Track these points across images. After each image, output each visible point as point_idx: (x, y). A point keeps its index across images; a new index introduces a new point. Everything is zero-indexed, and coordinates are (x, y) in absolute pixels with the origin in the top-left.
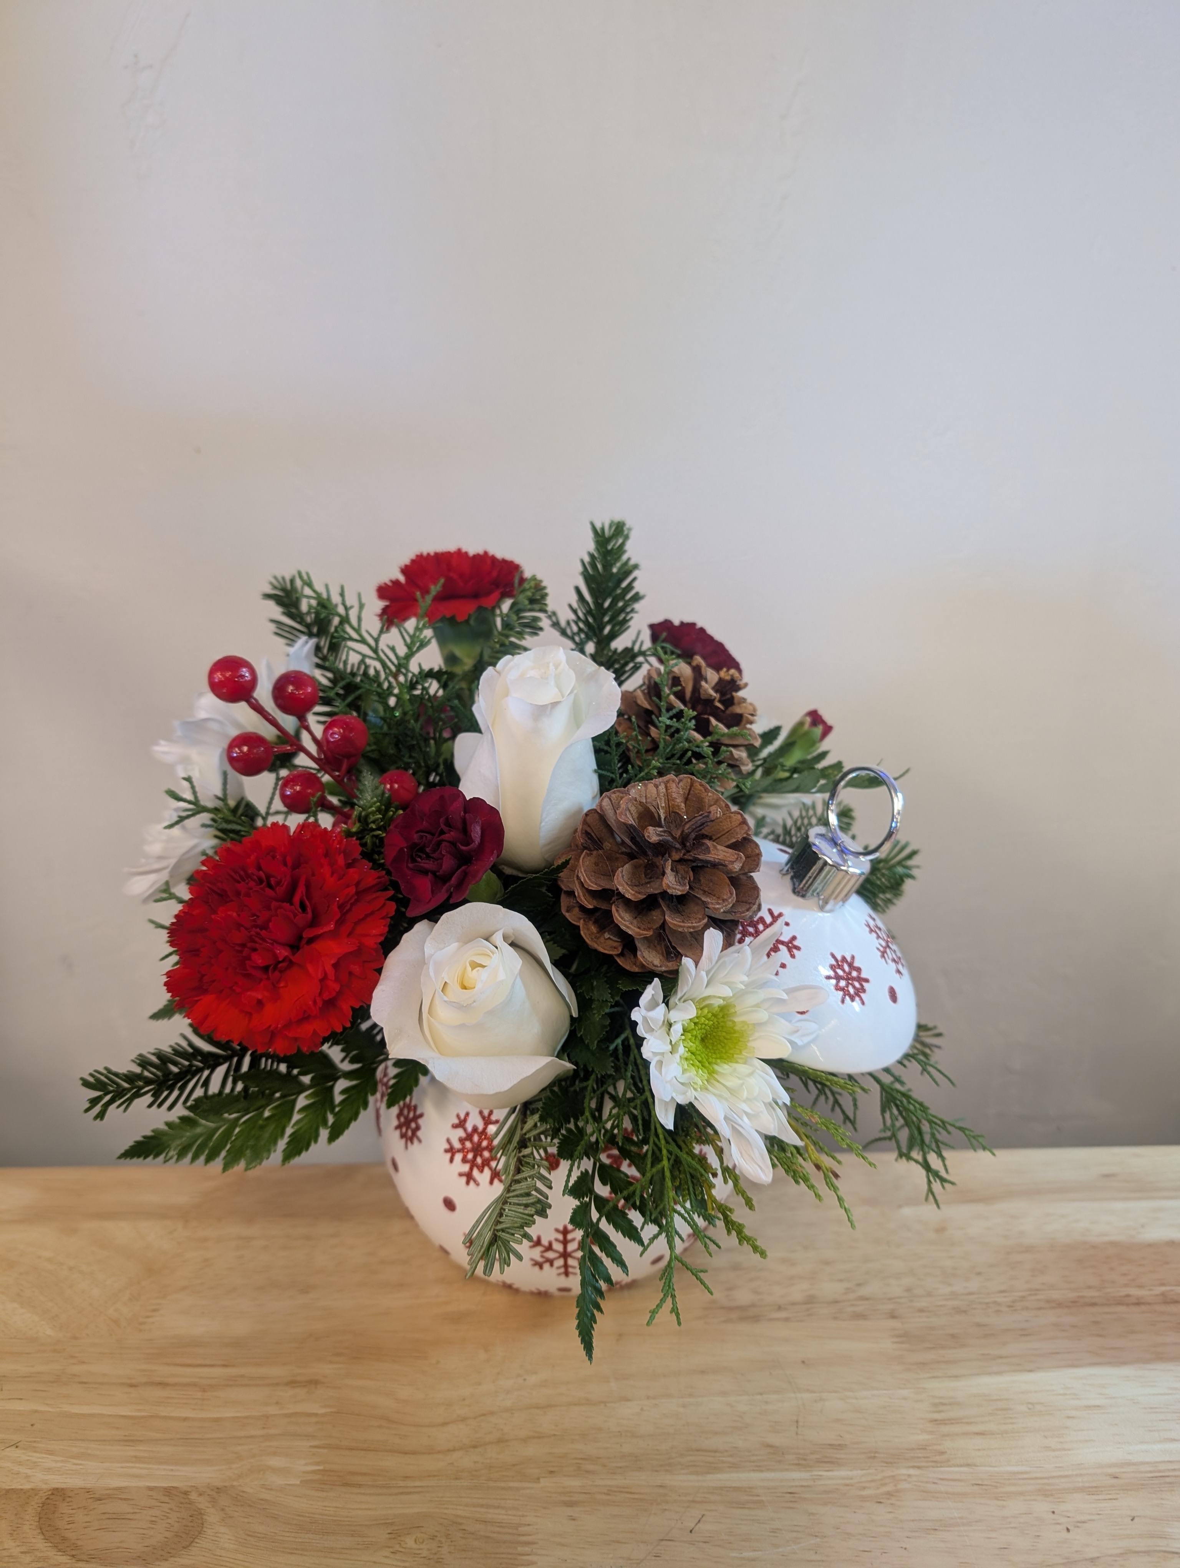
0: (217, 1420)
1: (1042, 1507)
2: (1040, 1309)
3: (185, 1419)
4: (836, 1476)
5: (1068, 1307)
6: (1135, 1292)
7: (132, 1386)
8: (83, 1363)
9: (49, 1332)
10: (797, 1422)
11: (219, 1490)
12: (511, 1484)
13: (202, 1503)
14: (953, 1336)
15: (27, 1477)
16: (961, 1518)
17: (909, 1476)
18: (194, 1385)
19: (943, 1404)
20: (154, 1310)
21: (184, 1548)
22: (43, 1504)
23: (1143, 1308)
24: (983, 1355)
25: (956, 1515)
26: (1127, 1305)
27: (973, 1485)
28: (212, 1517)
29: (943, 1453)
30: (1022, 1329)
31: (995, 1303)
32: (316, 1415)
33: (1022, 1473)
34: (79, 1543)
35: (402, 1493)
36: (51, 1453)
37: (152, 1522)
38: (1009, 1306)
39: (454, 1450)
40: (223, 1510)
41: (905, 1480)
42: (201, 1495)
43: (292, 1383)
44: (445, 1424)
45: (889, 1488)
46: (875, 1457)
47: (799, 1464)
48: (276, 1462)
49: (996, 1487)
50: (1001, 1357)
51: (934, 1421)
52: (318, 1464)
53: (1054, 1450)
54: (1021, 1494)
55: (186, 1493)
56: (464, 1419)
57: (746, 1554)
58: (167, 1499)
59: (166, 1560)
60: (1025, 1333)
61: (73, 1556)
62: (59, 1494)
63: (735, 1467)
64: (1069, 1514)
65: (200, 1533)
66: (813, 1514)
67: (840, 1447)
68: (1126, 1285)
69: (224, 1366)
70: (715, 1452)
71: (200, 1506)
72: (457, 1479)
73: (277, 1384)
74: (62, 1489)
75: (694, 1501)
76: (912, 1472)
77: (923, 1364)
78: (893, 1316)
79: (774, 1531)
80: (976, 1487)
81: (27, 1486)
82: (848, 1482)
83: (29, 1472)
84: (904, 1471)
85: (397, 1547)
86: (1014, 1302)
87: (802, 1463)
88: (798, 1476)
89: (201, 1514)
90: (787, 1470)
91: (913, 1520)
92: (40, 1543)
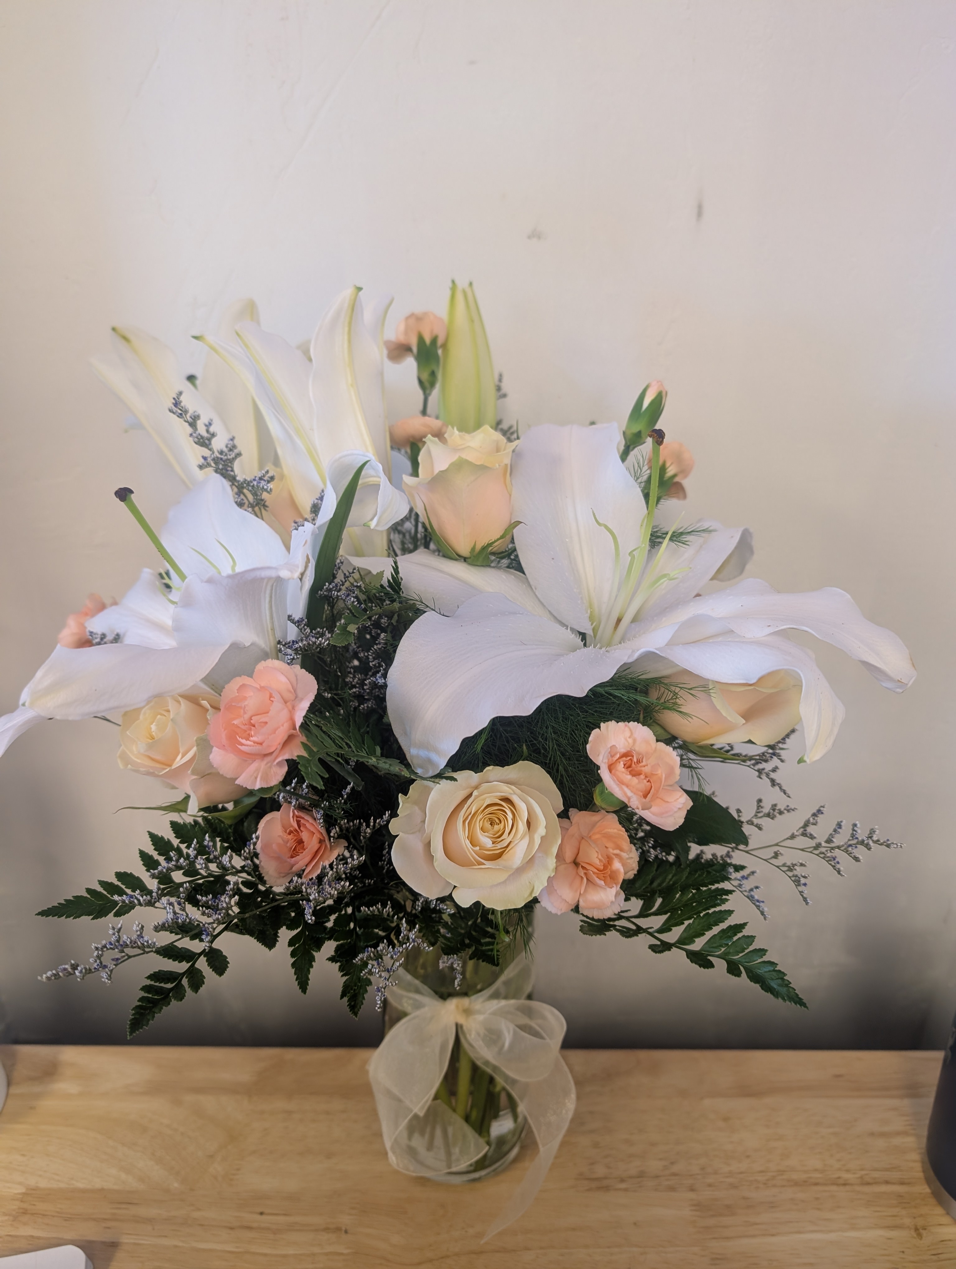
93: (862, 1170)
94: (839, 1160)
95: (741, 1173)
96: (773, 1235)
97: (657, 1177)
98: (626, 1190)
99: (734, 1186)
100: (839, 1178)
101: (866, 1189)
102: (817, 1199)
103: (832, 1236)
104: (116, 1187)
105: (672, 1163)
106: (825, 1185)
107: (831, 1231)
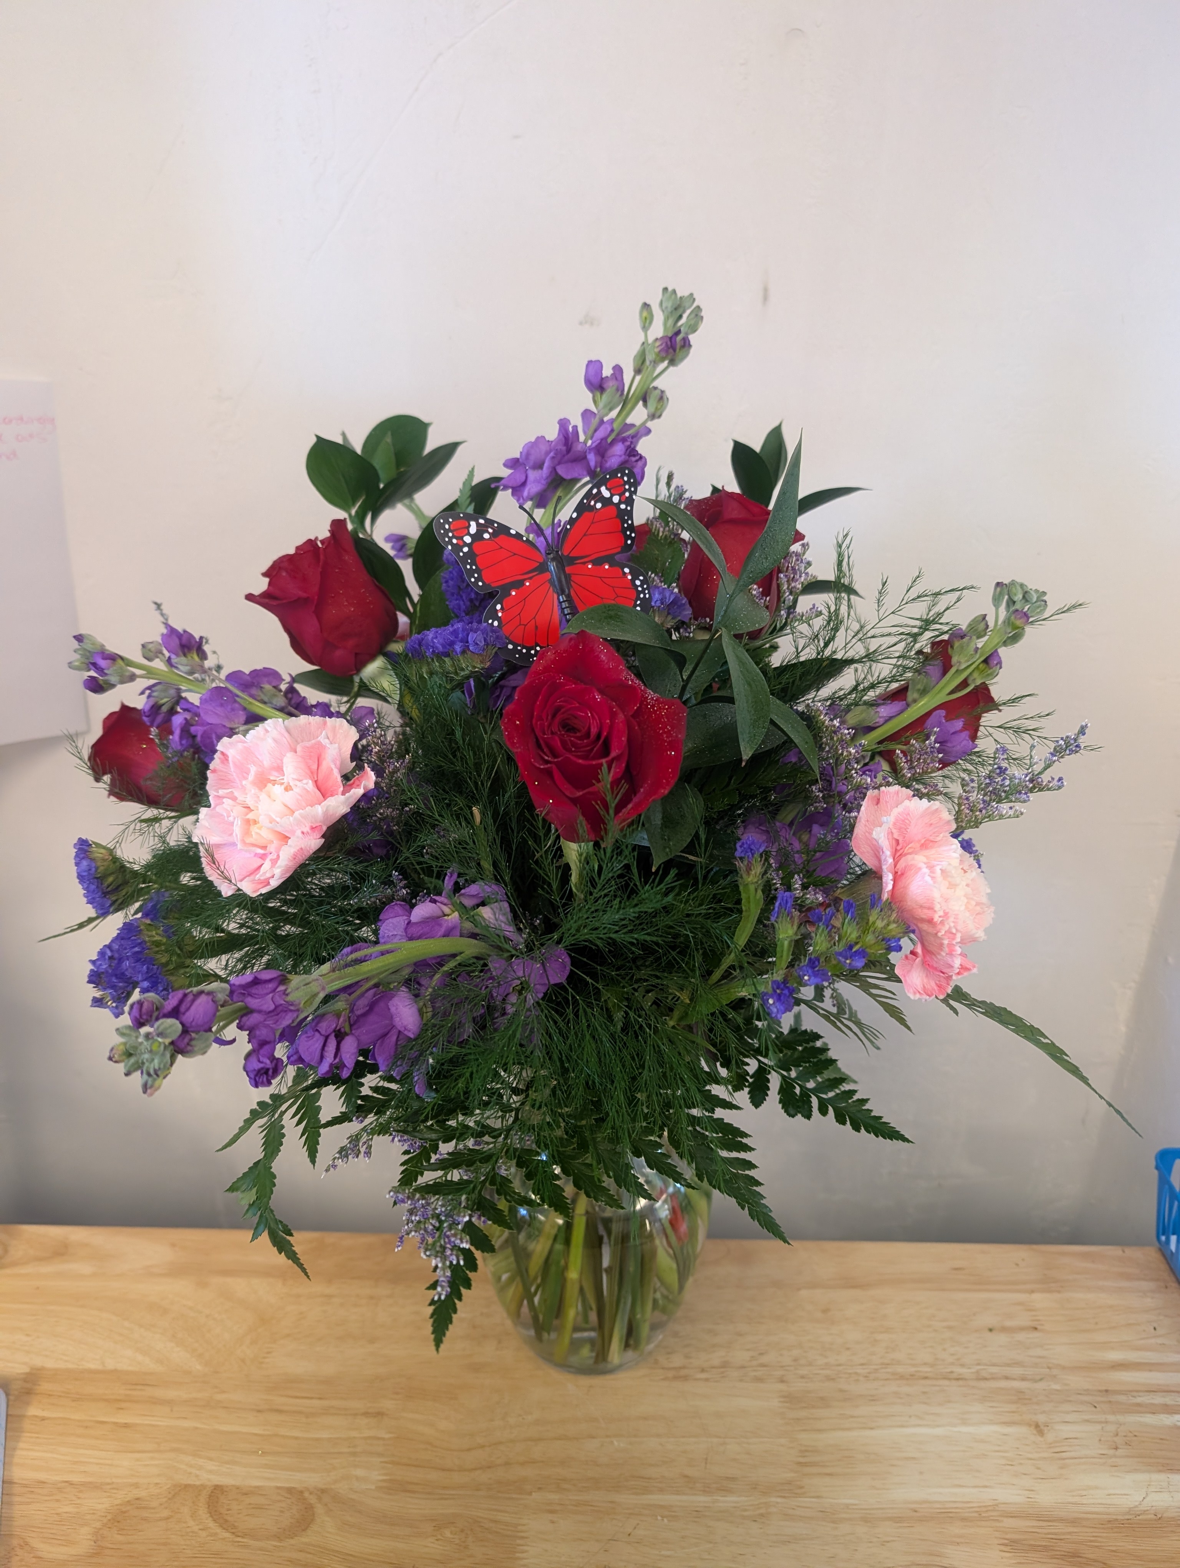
0: (317, 1440)
2: (886, 1380)
3: (296, 1438)
4: (728, 1501)
5: (907, 1379)
6: (959, 1370)
7: (259, 1411)
8: (224, 1392)
9: (199, 1367)
10: (706, 1459)
11: (323, 1491)
12: (514, 1496)
13: (313, 1500)
14: (822, 1399)
15: (197, 1476)
17: (777, 1503)
18: (300, 1412)
19: (806, 1451)
20: (268, 1353)
21: (303, 1530)
22: (210, 1496)
23: (961, 1383)
24: (841, 1414)
26: (950, 1379)
28: (319, 1509)
29: (802, 1487)
30: (871, 1396)
31: (856, 1373)
32: (383, 1439)
34: (236, 1524)
35: (442, 1499)
36: (211, 1459)
37: (282, 1512)
38: (866, 1377)
39: (475, 1469)
40: (326, 1505)
42: (311, 1493)
43: (366, 1414)
44: (469, 1450)
45: (762, 1511)
46: (755, 1488)
47: (704, 1491)
48: (360, 1472)
50: (852, 1417)
51: (799, 1463)
52: (386, 1474)
55: (301, 1492)
56: (482, 1447)
57: (663, 1553)
58: (289, 1496)
60: (873, 1399)
61: (233, 1533)
62: (218, 1490)
63: (661, 1491)
66: (710, 1527)
67: (733, 1479)
68: (952, 1364)
69: (320, 1399)
70: (649, 1478)
71: (312, 1502)
72: (477, 1490)
73: (356, 1415)
74: (221, 1486)
75: (631, 1514)
76: (779, 1500)
77: (798, 1419)
78: (782, 1381)
79: (683, 1537)
81: (198, 1483)
83: (198, 1472)
84: (773, 1499)
85: (439, 1537)
86: (869, 1373)
87: (706, 1491)
88: (702, 1500)
89: (312, 1507)
90: (695, 1494)
91: (776, 1535)
92: (211, 1524)
93: (979, 1364)
94: (952, 1355)
95: (840, 1365)
96: (872, 1429)
97: (743, 1367)
98: (707, 1380)
99: (829, 1379)
100: (952, 1372)
101: (983, 1384)
102: (924, 1393)
103: (939, 1431)
104: (130, 1368)
105: (761, 1354)
106: (936, 1379)
107: (938, 1426)
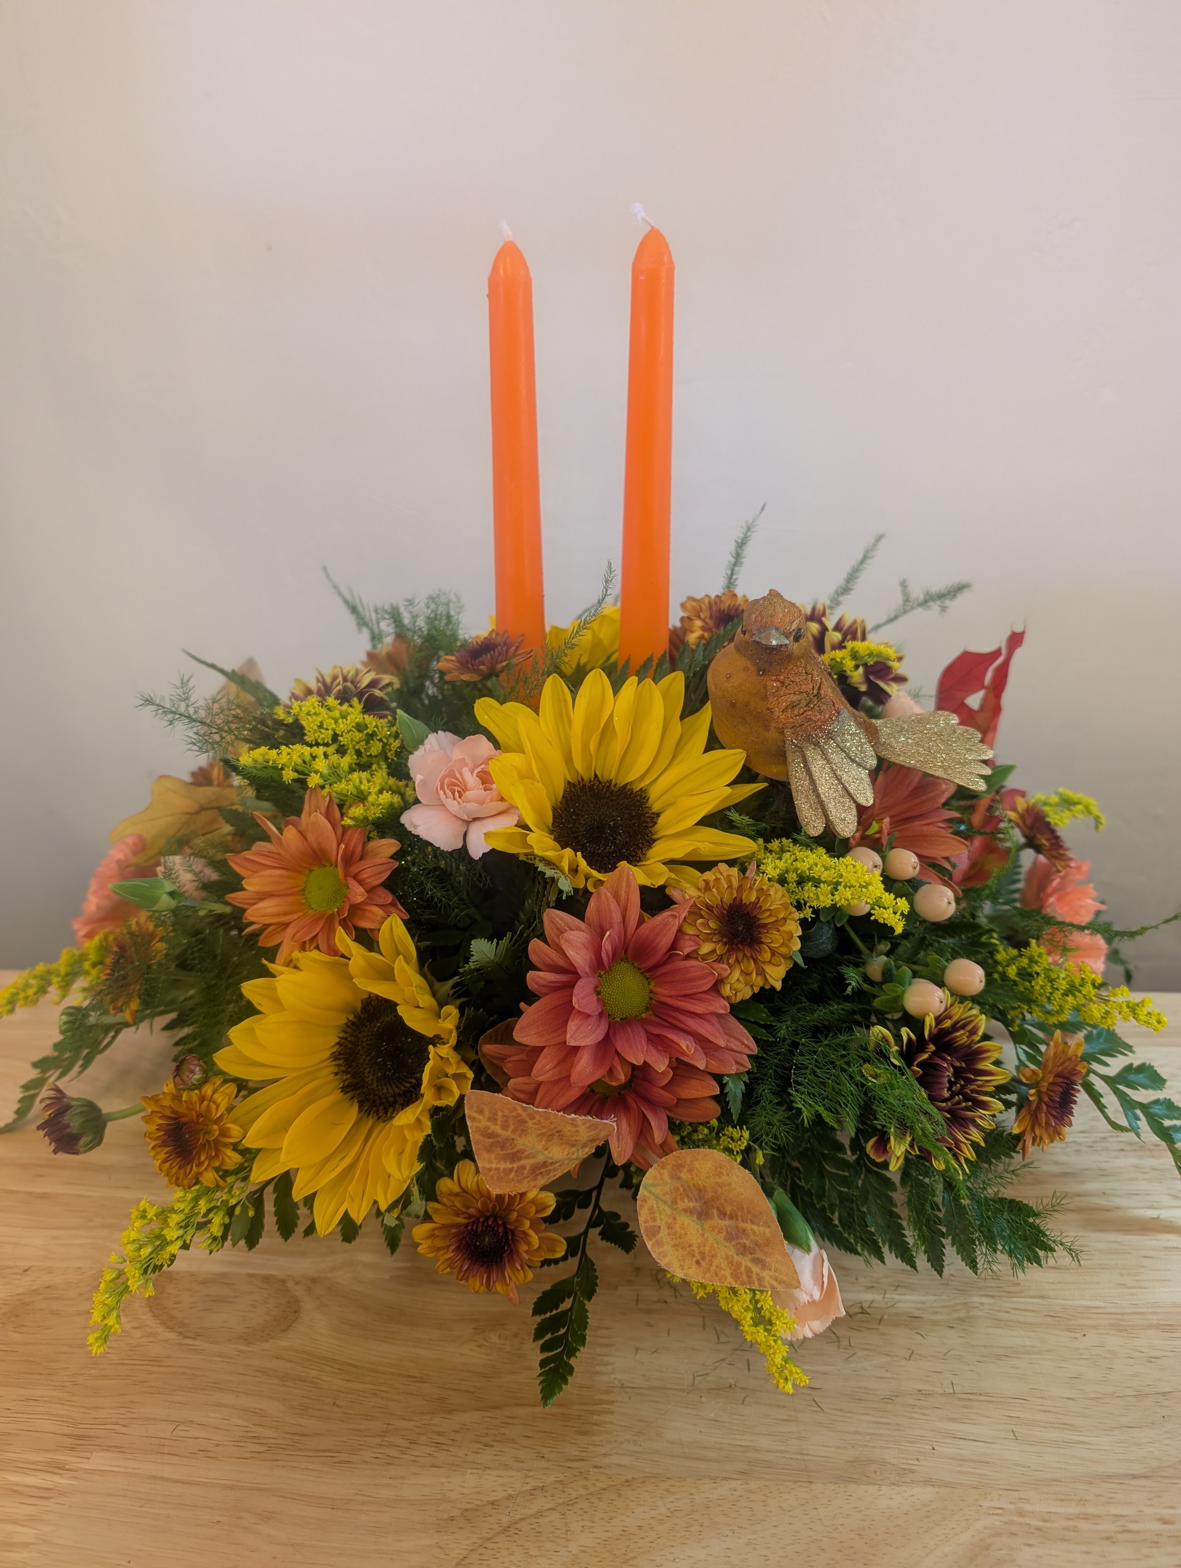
1: (1114, 1341)
16: (1033, 1347)
25: (1028, 1343)
27: (1046, 1316)
33: (1096, 1307)
41: (977, 1307)
49: (1069, 1320)
53: (1129, 1288)
54: (1095, 1327)
59: (267, 1341)
64: (1142, 1350)
65: (297, 1318)
80: (1049, 1319)
82: (919, 1306)
